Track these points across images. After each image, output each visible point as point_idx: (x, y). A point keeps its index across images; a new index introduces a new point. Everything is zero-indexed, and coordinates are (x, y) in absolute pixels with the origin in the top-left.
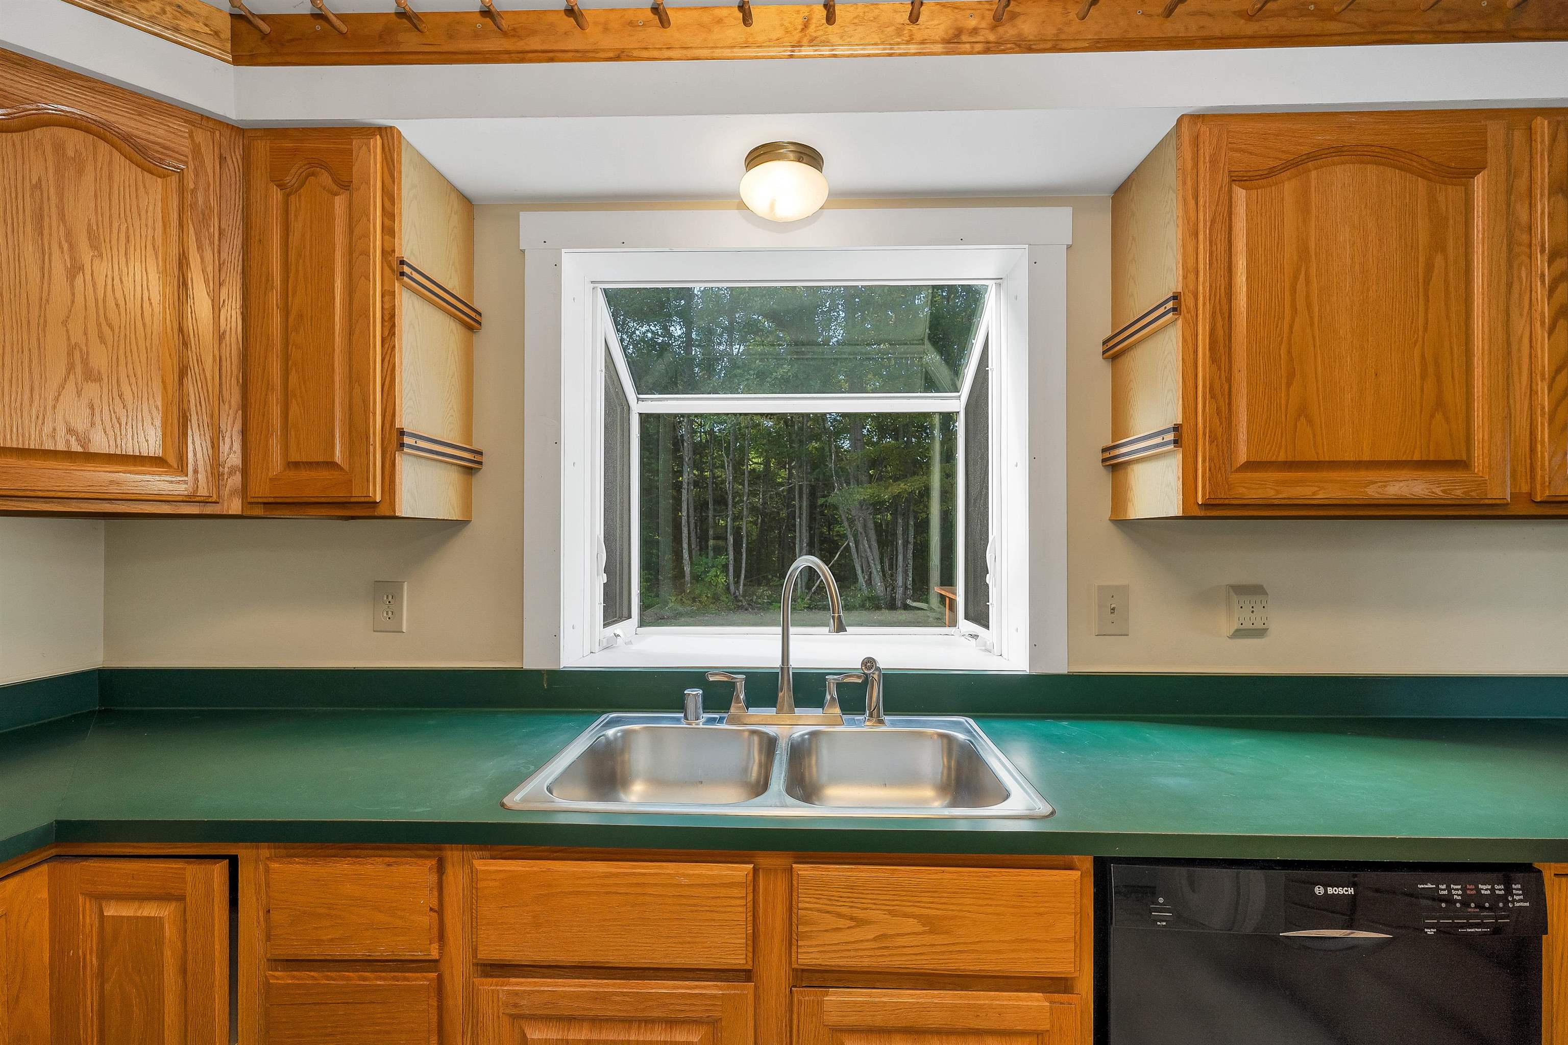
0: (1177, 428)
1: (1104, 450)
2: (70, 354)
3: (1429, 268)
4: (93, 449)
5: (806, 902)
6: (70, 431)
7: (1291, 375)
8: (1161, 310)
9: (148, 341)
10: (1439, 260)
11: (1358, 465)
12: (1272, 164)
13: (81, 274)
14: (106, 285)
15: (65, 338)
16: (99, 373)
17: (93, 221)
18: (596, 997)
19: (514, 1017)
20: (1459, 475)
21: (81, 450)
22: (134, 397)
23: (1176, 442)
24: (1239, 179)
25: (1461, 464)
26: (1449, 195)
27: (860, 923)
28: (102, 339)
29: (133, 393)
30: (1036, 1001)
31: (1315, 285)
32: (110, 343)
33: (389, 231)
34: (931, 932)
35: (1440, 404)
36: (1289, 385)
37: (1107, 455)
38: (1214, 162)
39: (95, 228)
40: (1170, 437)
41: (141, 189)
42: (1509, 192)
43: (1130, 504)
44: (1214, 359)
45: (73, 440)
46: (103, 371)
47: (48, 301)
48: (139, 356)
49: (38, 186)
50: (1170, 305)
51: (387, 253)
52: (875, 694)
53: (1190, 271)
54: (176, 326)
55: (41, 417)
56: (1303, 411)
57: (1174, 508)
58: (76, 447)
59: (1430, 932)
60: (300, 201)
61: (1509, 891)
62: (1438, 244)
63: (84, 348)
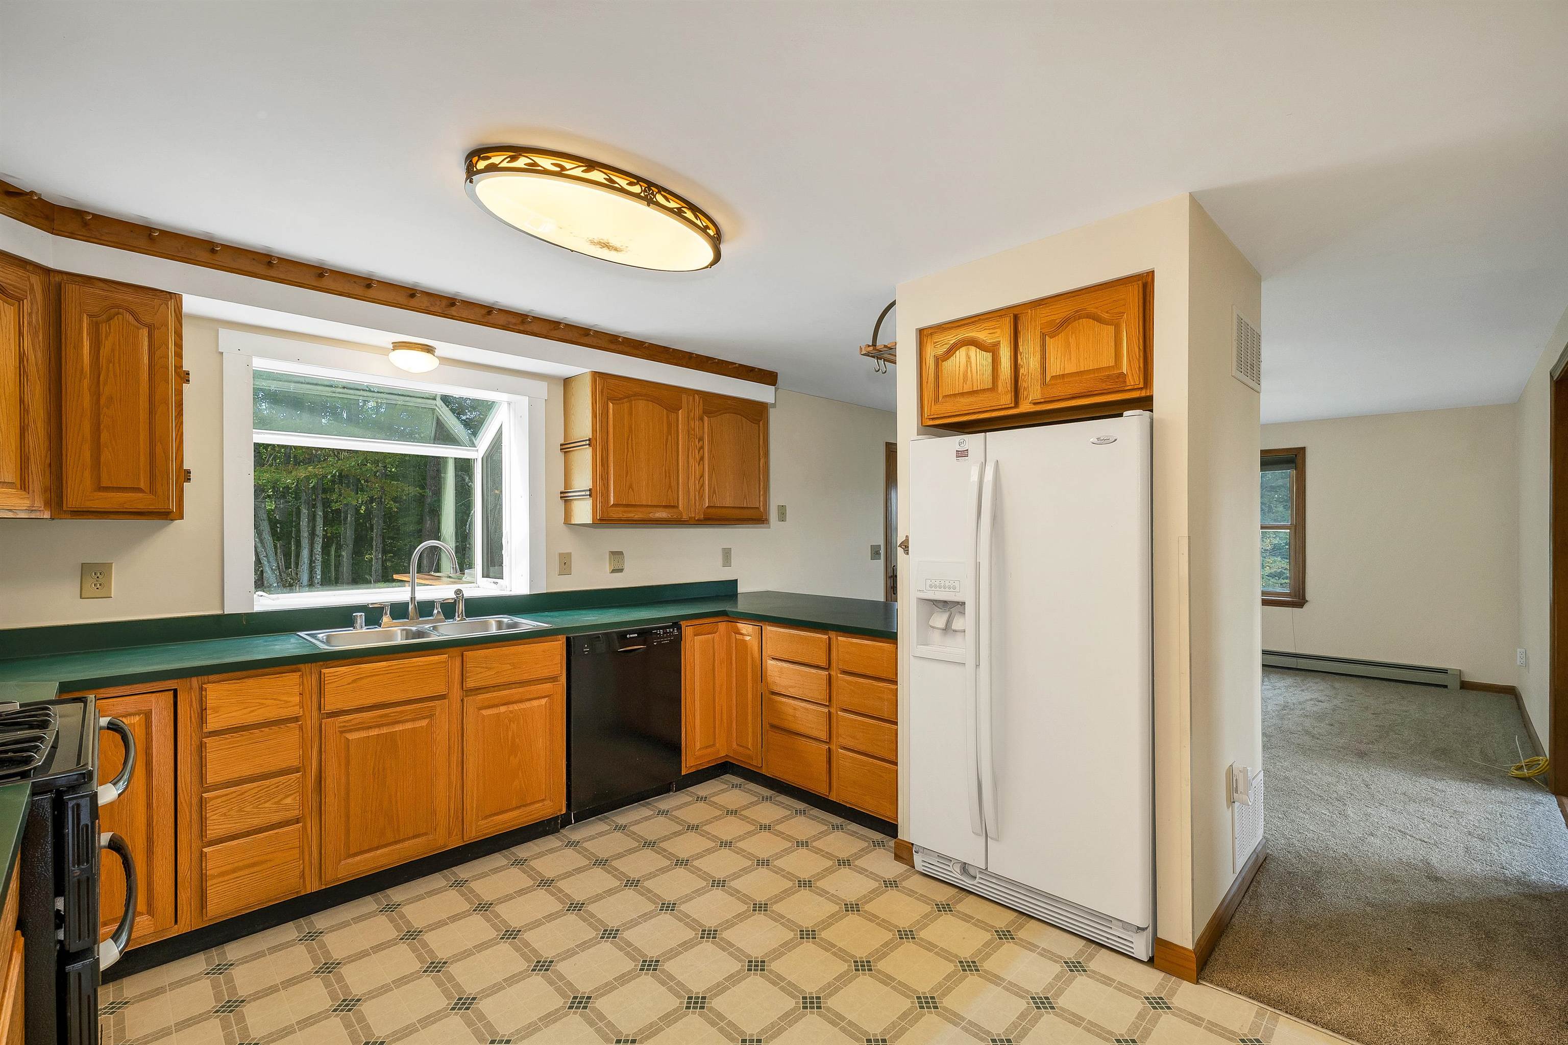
0: (590, 490)
1: (561, 493)
3: (667, 439)
5: (469, 665)
7: (627, 473)
8: (584, 443)
10: (670, 437)
11: (647, 506)
12: (622, 396)
18: (381, 716)
19: (341, 732)
20: (675, 510)
23: (590, 495)
24: (610, 399)
25: (675, 507)
26: (673, 415)
27: (489, 669)
30: (548, 686)
31: (634, 442)
33: (179, 355)
34: (515, 668)
35: (670, 487)
36: (626, 477)
37: (562, 495)
38: (602, 392)
40: (588, 493)
42: (688, 418)
43: (572, 518)
44: (602, 465)
50: (588, 442)
51: (179, 367)
52: (461, 607)
53: (594, 430)
56: (631, 487)
57: (589, 520)
59: (655, 644)
60: (110, 328)
61: (673, 630)
62: (669, 433)
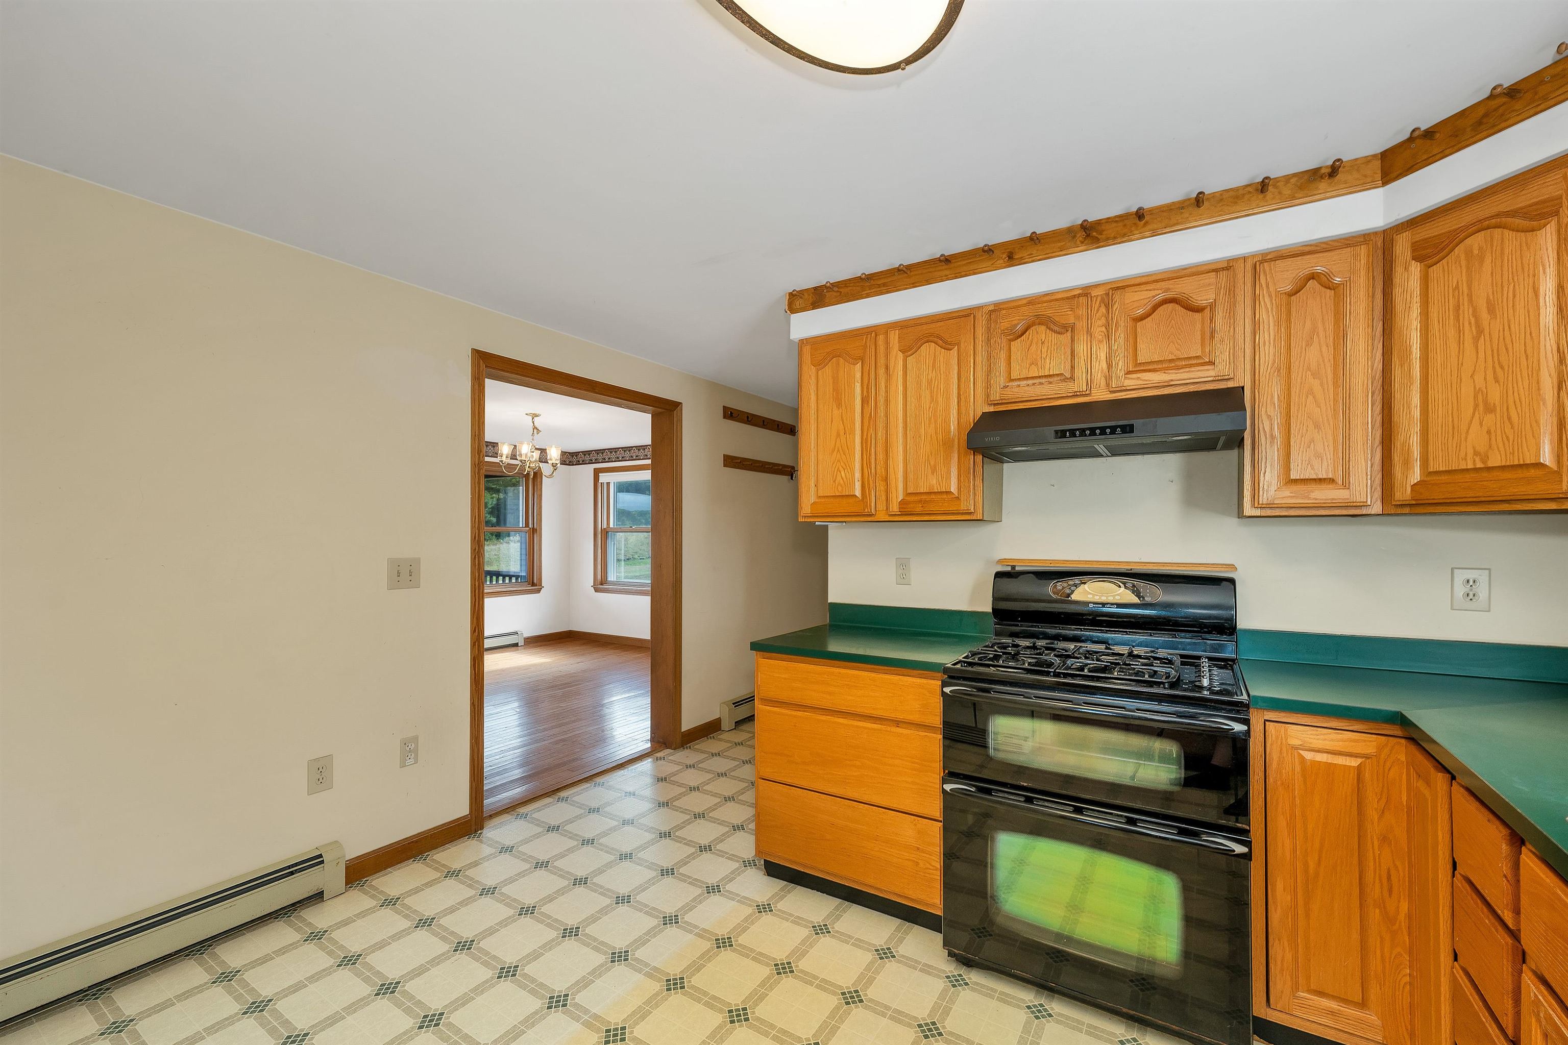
2: (1475, 397)
4: (1490, 464)
6: (1476, 453)
9: (1530, 369)
13: (1482, 336)
14: (1499, 337)
15: (1473, 387)
16: (1494, 404)
17: (1491, 293)
21: (1483, 466)
22: (1519, 417)
28: (1497, 381)
29: (1518, 414)
32: (1501, 381)
39: (1491, 298)
41: (1525, 248)
45: (1477, 459)
46: (1497, 403)
47: (1462, 364)
48: (1522, 384)
49: (1457, 287)
54: (1555, 348)
55: (1458, 446)
58: (1479, 465)
63: (1485, 390)
